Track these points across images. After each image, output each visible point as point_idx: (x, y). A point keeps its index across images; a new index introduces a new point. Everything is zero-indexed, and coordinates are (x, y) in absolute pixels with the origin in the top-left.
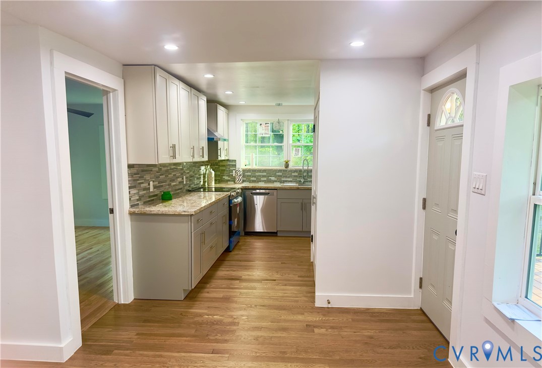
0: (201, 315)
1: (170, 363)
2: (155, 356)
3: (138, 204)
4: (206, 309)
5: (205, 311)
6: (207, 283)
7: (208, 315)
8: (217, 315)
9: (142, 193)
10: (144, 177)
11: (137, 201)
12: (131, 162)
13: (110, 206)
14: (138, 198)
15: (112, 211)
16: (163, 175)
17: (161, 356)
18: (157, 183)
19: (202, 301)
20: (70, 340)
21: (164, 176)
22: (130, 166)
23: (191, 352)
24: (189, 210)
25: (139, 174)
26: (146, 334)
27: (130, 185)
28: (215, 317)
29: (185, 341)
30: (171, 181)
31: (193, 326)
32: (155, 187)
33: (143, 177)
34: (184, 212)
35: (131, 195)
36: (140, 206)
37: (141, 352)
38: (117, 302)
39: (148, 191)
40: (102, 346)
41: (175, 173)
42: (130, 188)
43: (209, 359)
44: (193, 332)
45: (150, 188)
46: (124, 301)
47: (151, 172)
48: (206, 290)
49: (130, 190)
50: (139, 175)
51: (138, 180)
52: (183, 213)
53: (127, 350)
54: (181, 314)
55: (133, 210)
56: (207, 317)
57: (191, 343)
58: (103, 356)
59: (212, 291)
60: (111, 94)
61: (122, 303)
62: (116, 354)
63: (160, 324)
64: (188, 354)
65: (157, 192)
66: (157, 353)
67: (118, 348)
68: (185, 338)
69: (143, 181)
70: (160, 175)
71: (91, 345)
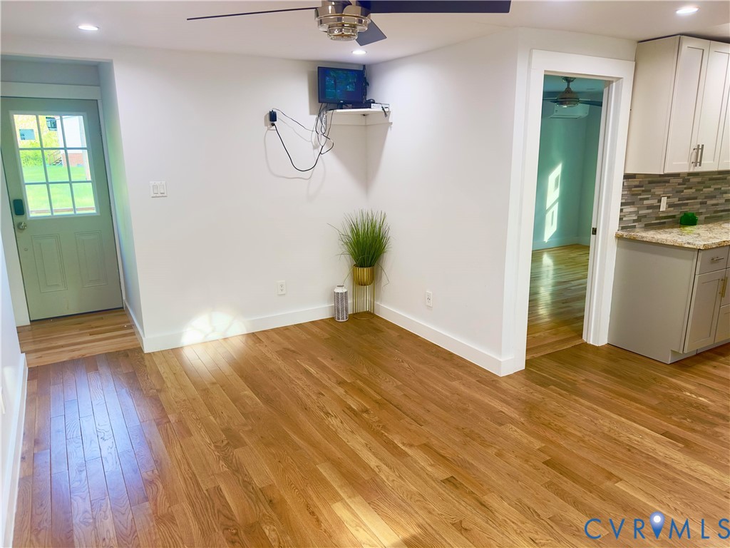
0: (680, 389)
1: (601, 422)
2: (589, 408)
3: (634, 227)
4: (695, 385)
5: (692, 388)
6: (722, 355)
7: (691, 393)
8: (705, 397)
9: (643, 212)
10: (652, 190)
11: (634, 222)
12: (630, 171)
13: (594, 226)
14: (636, 218)
15: (595, 231)
16: (691, 188)
17: (596, 411)
18: (677, 199)
19: (696, 374)
20: (510, 358)
21: (693, 190)
22: (627, 177)
23: (635, 422)
24: (697, 243)
25: (642, 187)
26: (596, 383)
27: (624, 201)
28: (701, 399)
29: (637, 408)
30: (706, 197)
31: (660, 396)
32: (670, 205)
33: (650, 191)
34: (689, 243)
35: (622, 214)
36: (637, 230)
37: (577, 398)
38: (585, 340)
39: (657, 210)
40: (543, 377)
41: (719, 186)
42: (622, 204)
43: (653, 438)
44: (655, 402)
45: (660, 206)
46: (593, 342)
47: (667, 184)
48: (715, 363)
49: (623, 207)
50: (643, 189)
51: (640, 195)
52: (686, 246)
53: (565, 390)
54: (654, 379)
55: (620, 233)
56: (689, 394)
57: (643, 413)
58: (538, 386)
59: (722, 367)
60: (614, 84)
61: (591, 343)
62: (552, 390)
63: (619, 380)
64: (630, 422)
65: (674, 212)
66: (595, 406)
67: (557, 385)
68: (639, 405)
69: (650, 196)
70: (686, 189)
71: (532, 372)
